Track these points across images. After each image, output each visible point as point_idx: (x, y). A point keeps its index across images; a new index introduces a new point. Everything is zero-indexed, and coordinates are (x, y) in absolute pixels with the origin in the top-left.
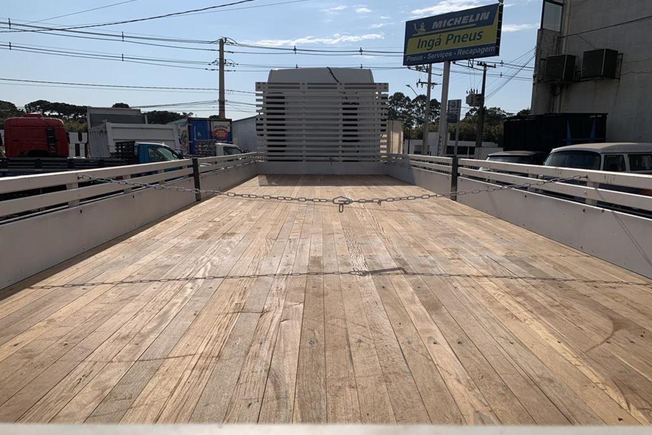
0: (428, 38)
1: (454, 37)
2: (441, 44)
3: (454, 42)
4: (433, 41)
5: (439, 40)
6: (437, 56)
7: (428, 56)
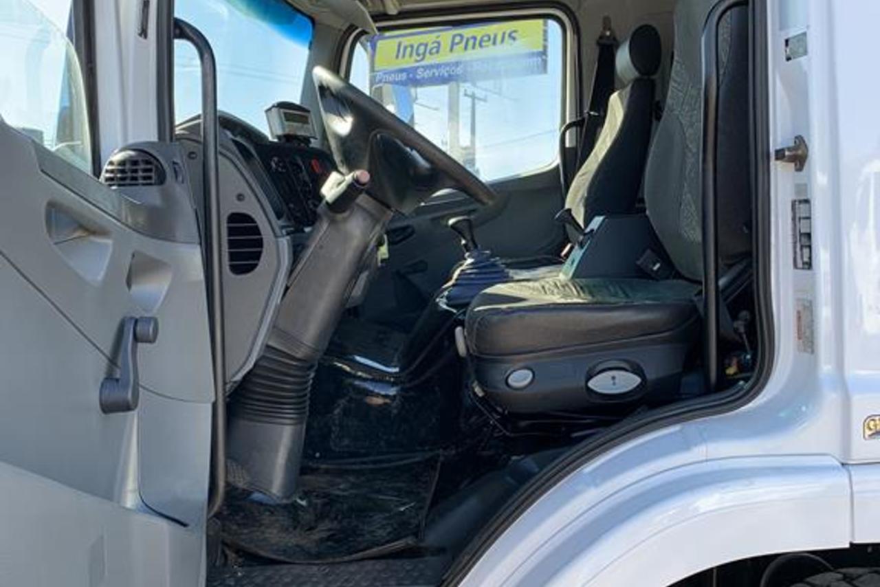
1: (465, 40)
2: (440, 52)
5: (436, 45)
6: (434, 74)
7: (417, 74)
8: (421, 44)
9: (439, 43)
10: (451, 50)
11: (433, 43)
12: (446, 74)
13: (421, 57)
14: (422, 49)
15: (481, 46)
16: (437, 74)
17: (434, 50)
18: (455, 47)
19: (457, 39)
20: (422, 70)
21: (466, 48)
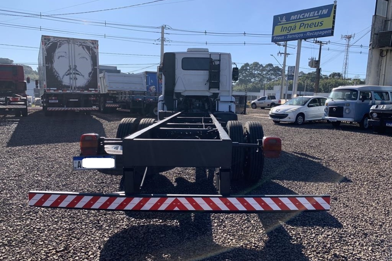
0: (287, 26)
1: (305, 25)
2: (296, 29)
6: (293, 36)
7: (287, 37)
8: (290, 27)
9: (296, 26)
10: (300, 29)
11: (294, 26)
12: (297, 37)
13: (289, 31)
14: (290, 28)
15: (310, 27)
16: (294, 37)
17: (294, 29)
18: (301, 27)
19: (302, 25)
20: (289, 35)
21: (305, 28)
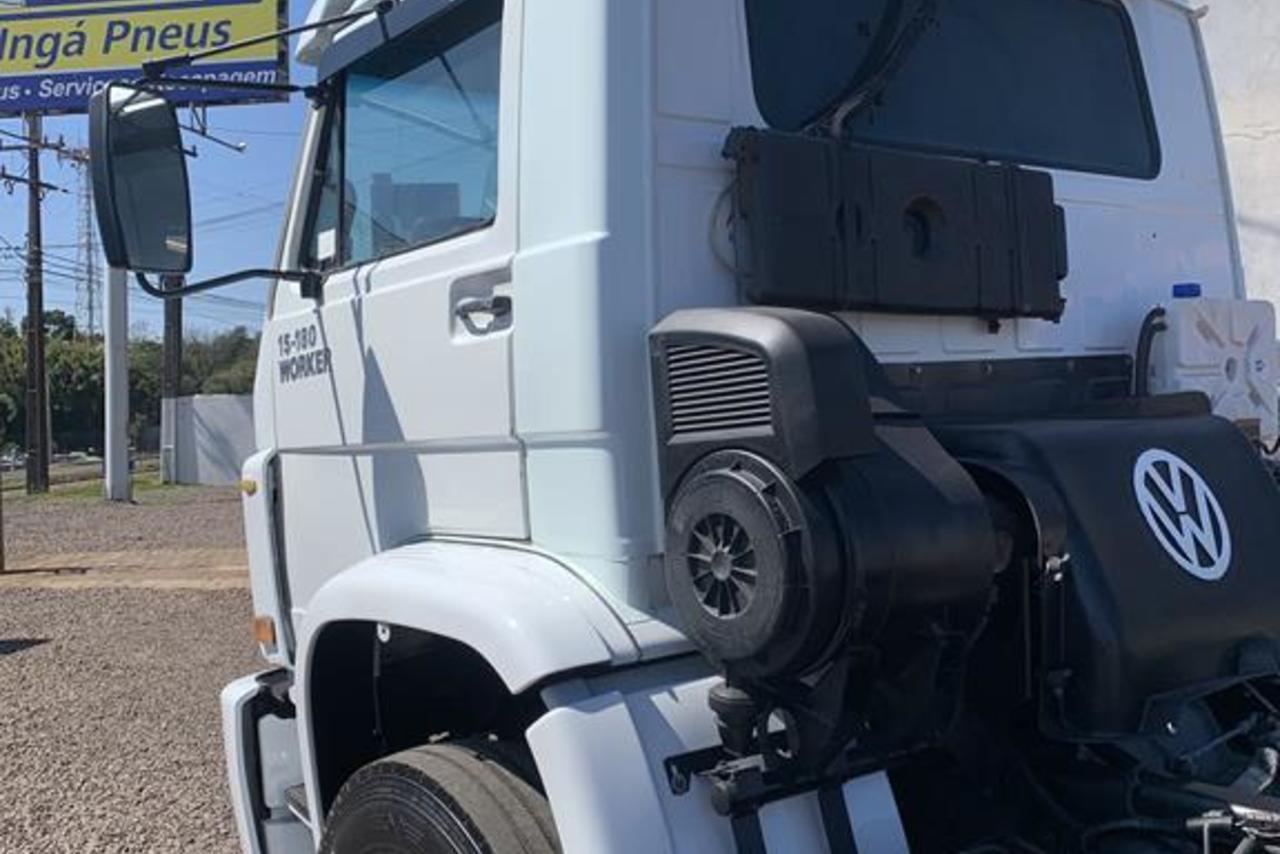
0: (36, 28)
1: (132, 32)
2: (85, 51)
3: (134, 48)
4: (57, 38)
5: (76, 38)
8: (47, 36)
9: (82, 35)
11: (74, 33)
13: (46, 60)
14: (48, 45)
15: (164, 46)
16: (79, 92)
17: (74, 48)
18: (114, 44)
19: (118, 30)
20: (50, 82)
